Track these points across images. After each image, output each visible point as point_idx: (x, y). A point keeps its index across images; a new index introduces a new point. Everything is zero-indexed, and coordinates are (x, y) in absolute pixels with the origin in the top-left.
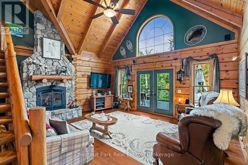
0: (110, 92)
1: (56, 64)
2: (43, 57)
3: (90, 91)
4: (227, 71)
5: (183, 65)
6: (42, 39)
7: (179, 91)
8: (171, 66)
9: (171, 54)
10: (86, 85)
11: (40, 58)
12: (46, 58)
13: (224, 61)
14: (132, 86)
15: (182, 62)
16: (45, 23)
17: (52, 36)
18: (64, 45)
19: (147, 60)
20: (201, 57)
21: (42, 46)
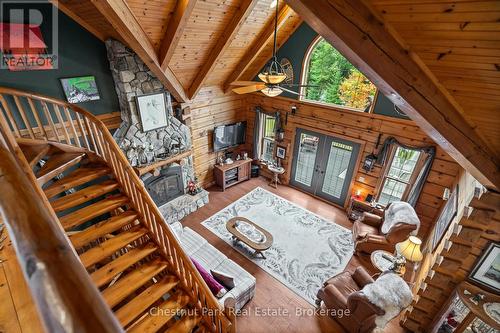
0: (246, 155)
1: (162, 135)
2: (142, 132)
3: (213, 156)
4: (441, 173)
5: (378, 144)
6: (135, 100)
7: (362, 179)
8: (359, 138)
9: (364, 119)
10: (207, 149)
11: (139, 134)
12: (147, 132)
13: (443, 158)
14: (286, 149)
15: (379, 138)
16: (133, 65)
17: (149, 87)
18: (169, 97)
19: (318, 112)
20: (412, 140)
21: (138, 113)
